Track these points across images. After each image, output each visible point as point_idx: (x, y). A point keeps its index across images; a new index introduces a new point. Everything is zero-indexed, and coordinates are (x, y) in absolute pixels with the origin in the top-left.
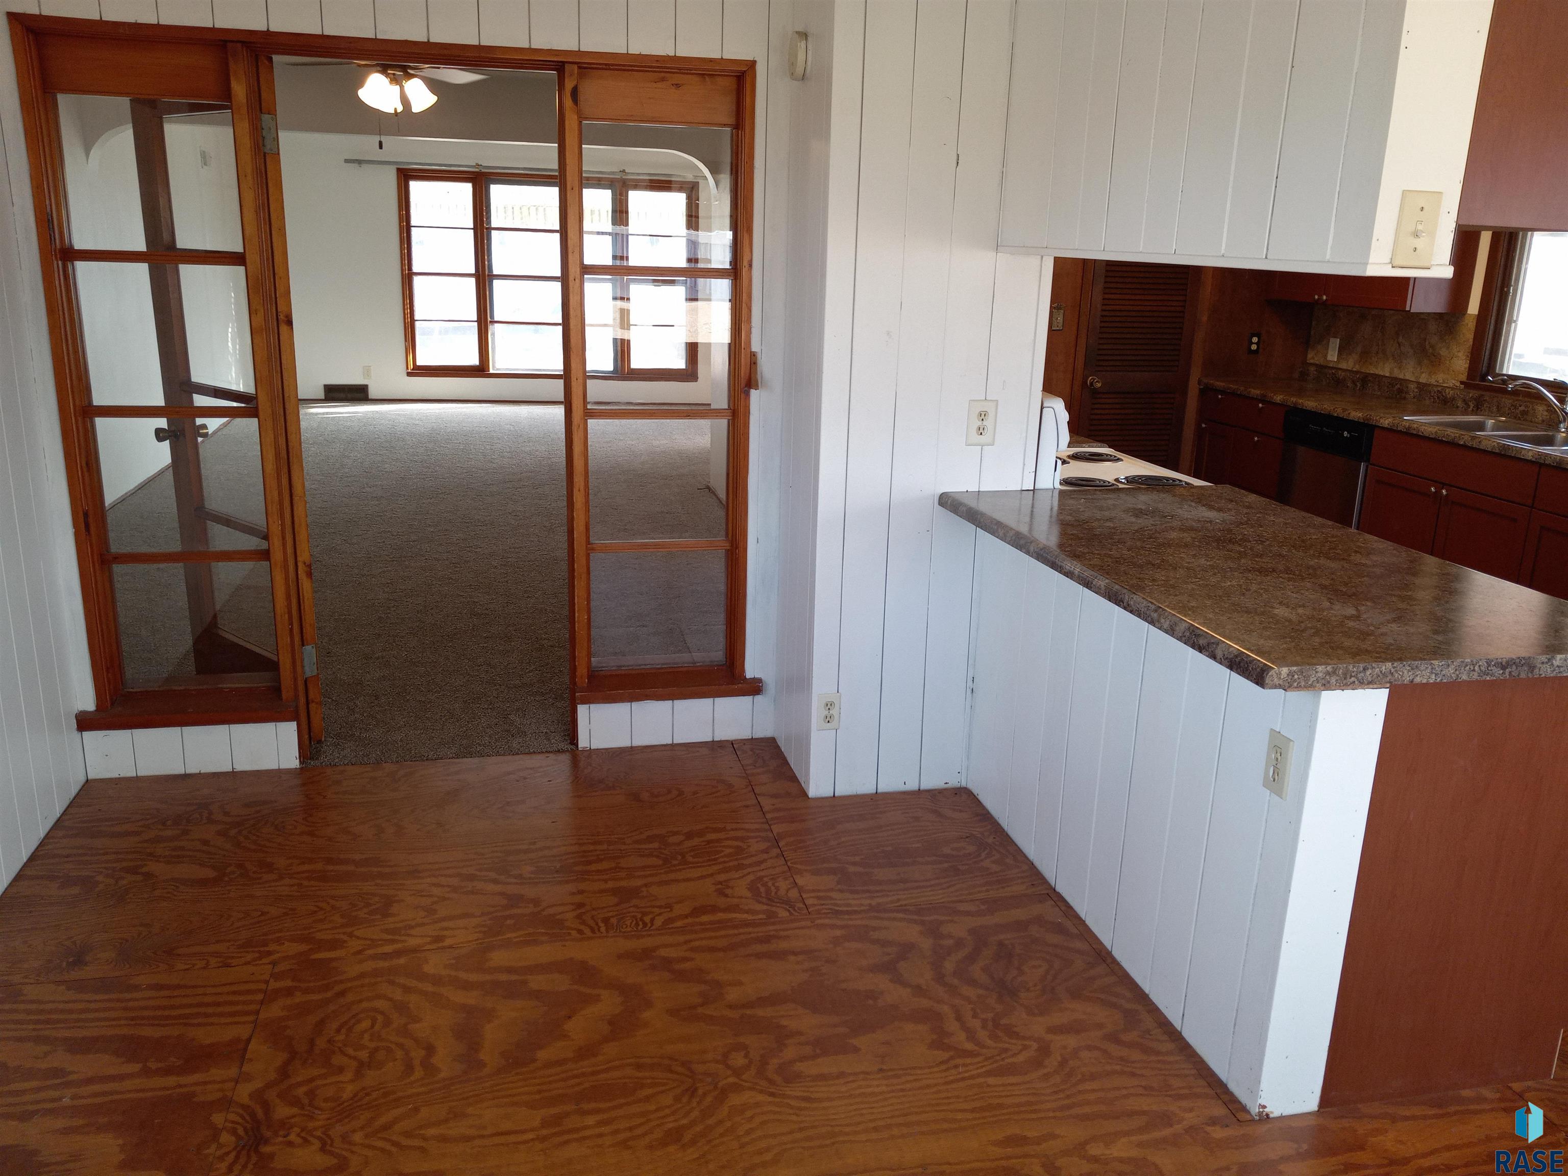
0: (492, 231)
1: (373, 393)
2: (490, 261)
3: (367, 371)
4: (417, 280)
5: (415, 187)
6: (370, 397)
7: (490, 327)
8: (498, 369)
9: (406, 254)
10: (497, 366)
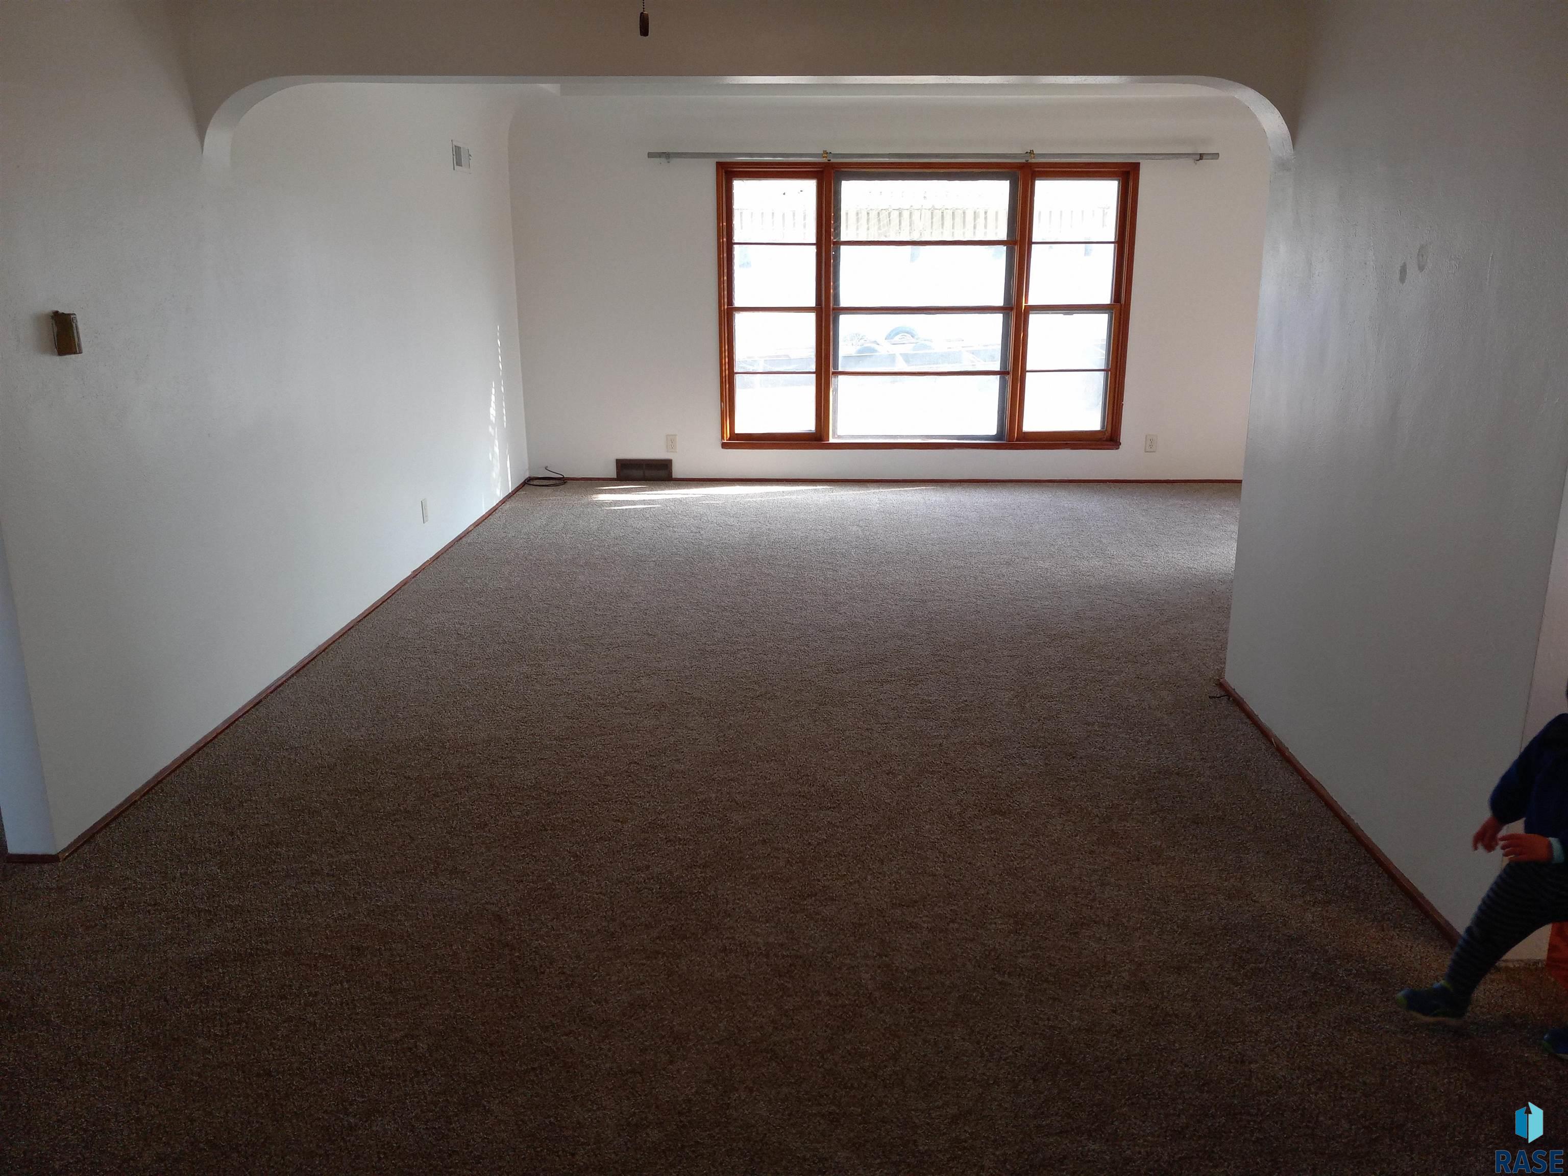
0: (842, 247)
1: (678, 471)
2: (836, 288)
3: (671, 441)
4: (740, 319)
5: (742, 189)
6: (674, 477)
7: (833, 380)
8: (839, 437)
9: (726, 282)
10: (840, 432)
